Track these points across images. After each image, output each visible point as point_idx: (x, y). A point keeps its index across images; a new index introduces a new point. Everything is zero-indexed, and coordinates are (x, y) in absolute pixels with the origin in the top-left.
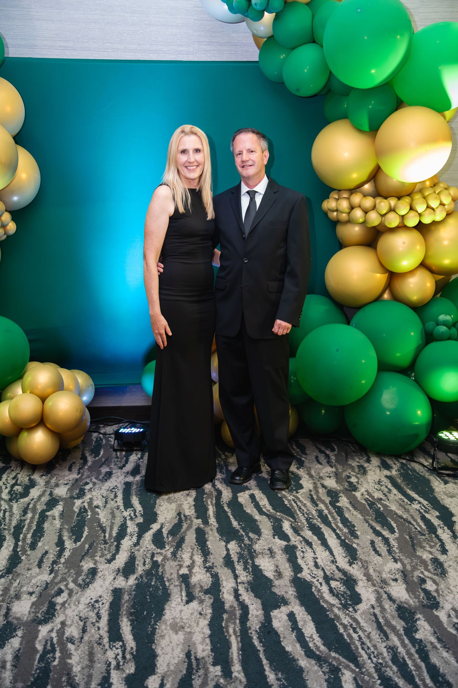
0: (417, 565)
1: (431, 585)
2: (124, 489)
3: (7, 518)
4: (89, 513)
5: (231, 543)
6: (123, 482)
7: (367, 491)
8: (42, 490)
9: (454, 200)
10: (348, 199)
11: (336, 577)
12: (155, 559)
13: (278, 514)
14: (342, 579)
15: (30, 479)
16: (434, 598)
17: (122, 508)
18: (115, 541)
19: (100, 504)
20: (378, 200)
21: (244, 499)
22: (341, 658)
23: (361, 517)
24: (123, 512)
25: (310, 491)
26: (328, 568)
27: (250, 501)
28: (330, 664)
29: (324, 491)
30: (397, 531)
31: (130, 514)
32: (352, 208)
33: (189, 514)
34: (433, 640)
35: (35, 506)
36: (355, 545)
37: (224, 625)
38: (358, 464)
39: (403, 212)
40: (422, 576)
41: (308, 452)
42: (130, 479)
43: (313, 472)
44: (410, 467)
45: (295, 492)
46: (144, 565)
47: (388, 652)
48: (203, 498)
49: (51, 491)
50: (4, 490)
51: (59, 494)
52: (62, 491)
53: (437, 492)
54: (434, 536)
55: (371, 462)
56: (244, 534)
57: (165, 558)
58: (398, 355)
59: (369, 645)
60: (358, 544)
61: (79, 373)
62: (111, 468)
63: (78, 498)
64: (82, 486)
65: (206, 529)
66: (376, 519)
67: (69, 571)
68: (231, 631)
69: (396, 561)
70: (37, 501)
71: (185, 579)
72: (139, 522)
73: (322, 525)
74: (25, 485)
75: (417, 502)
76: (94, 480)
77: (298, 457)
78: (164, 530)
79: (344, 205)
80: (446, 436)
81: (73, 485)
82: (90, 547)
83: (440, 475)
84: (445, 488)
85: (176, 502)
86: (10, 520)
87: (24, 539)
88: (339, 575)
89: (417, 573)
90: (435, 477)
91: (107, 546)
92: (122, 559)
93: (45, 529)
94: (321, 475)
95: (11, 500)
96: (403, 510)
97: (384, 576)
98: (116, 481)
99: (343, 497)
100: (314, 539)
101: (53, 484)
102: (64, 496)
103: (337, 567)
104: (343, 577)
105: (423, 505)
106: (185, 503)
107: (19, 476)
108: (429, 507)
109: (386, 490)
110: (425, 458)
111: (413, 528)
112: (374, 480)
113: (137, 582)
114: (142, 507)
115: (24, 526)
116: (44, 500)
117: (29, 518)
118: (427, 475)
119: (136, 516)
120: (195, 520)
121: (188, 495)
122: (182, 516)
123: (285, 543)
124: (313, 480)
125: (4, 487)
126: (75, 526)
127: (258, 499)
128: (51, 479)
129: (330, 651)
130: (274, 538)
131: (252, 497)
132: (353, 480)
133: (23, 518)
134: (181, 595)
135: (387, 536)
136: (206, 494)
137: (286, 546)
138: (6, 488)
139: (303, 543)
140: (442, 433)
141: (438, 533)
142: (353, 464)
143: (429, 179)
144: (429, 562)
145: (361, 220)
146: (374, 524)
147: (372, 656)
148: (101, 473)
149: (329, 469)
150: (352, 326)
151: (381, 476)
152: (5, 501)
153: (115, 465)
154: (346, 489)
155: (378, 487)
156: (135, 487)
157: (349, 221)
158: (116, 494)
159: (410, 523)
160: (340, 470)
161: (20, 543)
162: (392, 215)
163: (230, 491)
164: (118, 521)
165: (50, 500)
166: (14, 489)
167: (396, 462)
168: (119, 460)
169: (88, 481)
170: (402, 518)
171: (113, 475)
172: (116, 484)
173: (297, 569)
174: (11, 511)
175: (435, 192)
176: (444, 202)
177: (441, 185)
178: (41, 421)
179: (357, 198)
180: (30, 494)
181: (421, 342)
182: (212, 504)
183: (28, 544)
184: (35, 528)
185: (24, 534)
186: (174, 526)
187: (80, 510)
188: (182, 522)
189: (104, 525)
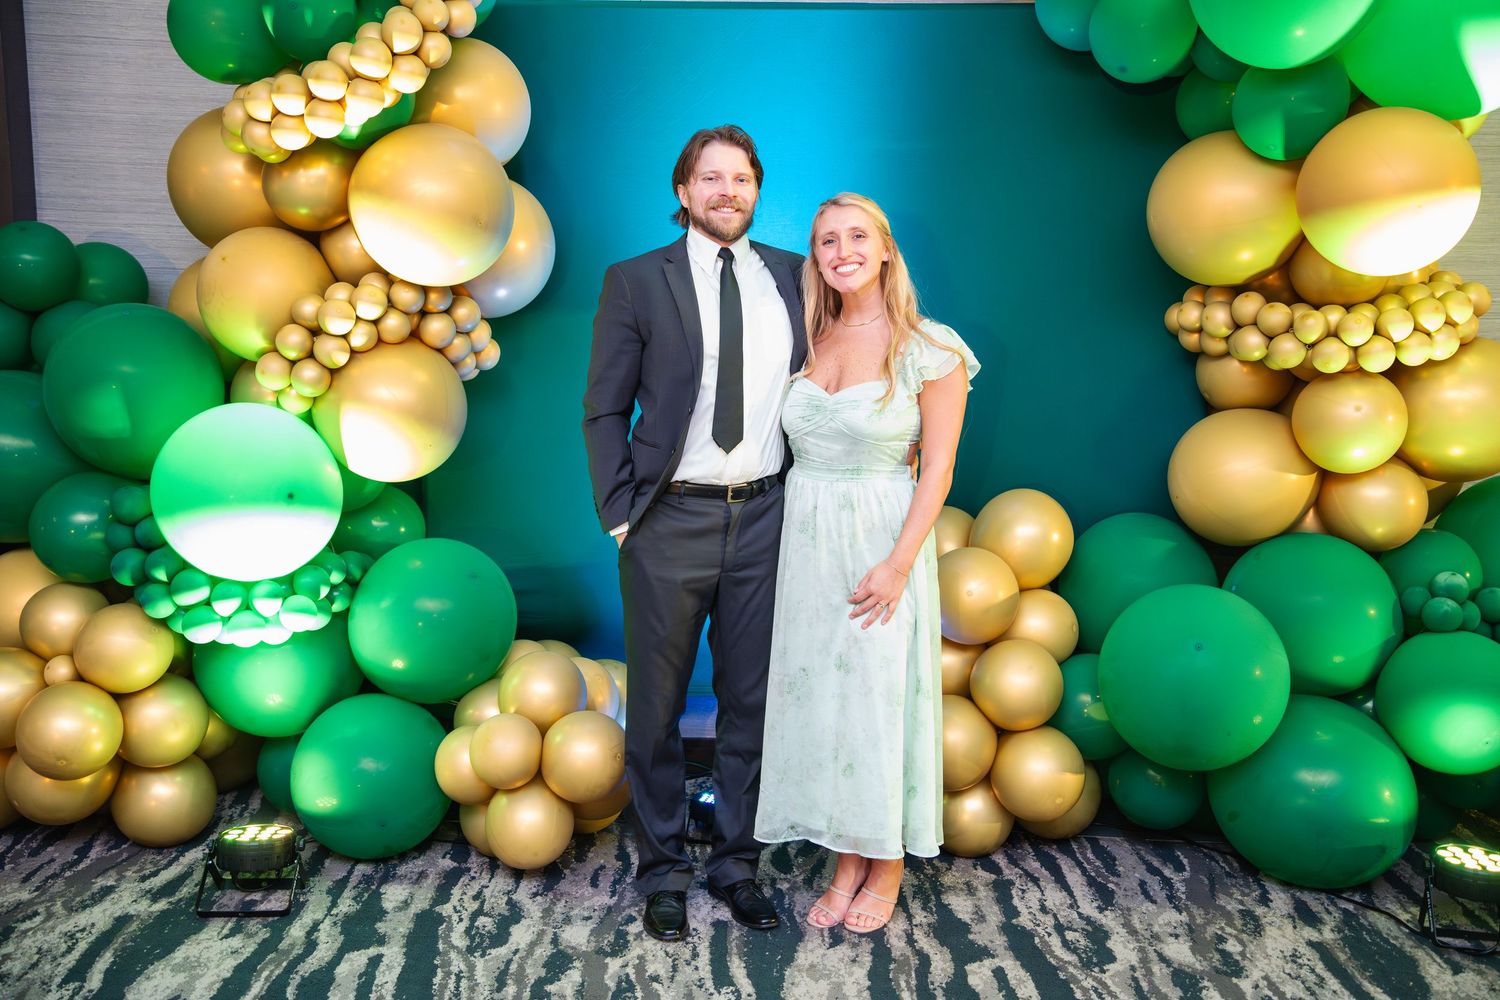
2: (713, 938)
3: (464, 995)
4: (639, 993)
6: (709, 920)
7: (1266, 978)
8: (535, 929)
9: (1478, 313)
10: (1228, 305)
15: (510, 902)
17: (709, 984)
19: (662, 974)
20: (1301, 310)
21: (981, 978)
24: (711, 994)
25: (1133, 968)
27: (996, 985)
29: (1166, 971)
32: (1237, 326)
35: (521, 967)
38: (1241, 907)
39: (1355, 340)
41: (1121, 869)
43: (1136, 923)
44: (1366, 923)
45: (1096, 969)
48: (889, 971)
49: (555, 934)
50: (455, 924)
51: (573, 941)
52: (577, 936)
53: (1437, 993)
55: (1270, 904)
58: (1338, 659)
61: (616, 668)
63: (614, 954)
64: (622, 925)
70: (527, 957)
74: (500, 915)
77: (1099, 880)
79: (1219, 319)
80: (1455, 857)
81: (602, 921)
83: (1440, 949)
84: (1456, 983)
85: (828, 976)
90: (1428, 954)
94: (1156, 929)
95: (470, 950)
99: (1211, 990)
101: (560, 918)
102: (584, 948)
106: (849, 980)
107: (487, 893)
109: (1312, 978)
110: (1399, 902)
112: (1282, 952)
114: (755, 985)
116: (542, 955)
117: (510, 997)
118: (1409, 946)
121: (854, 961)
124: (1138, 941)
125: (455, 917)
127: (1013, 982)
128: (555, 904)
131: (999, 974)
132: (1232, 946)
133: (496, 996)
136: (895, 961)
138: (461, 920)
140: (1445, 848)
142: (1229, 908)
143: (1418, 271)
145: (1257, 355)
149: (1170, 917)
150: (1230, 590)
151: (1296, 941)
152: (459, 951)
154: (1217, 971)
155: (1291, 968)
156: (735, 933)
157: (1227, 354)
158: (695, 948)
160: (1199, 921)
162: (1332, 345)
163: (949, 957)
165: (553, 955)
166: (476, 924)
167: (1331, 908)
169: (634, 914)
174: (471, 978)
175: (1432, 296)
176: (1455, 318)
177: (1447, 278)
178: (537, 776)
179: (1249, 304)
180: (512, 939)
181: (1394, 634)
182: (909, 989)
187: (619, 982)
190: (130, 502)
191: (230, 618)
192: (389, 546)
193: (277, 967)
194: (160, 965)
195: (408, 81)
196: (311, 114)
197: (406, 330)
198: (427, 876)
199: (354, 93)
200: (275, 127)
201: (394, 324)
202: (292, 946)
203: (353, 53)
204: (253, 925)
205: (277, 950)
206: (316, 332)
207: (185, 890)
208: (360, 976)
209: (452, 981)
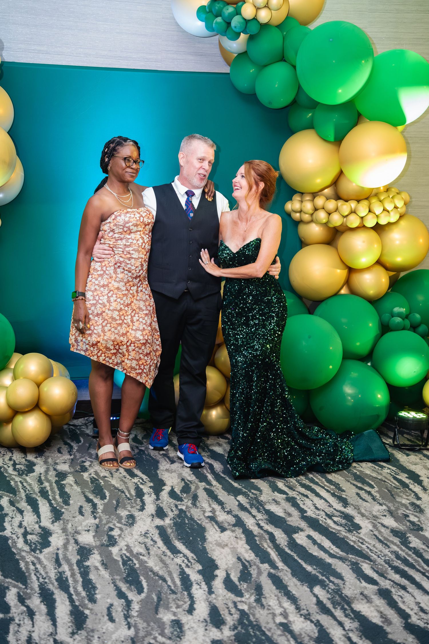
0: (399, 507)
1: (414, 518)
3: (28, 487)
4: (101, 481)
5: (238, 496)
8: (44, 467)
9: (406, 204)
10: (313, 200)
11: (335, 515)
12: (179, 508)
14: (341, 516)
15: (26, 460)
16: (419, 525)
17: (128, 477)
18: (137, 498)
19: (107, 475)
20: (340, 203)
22: (357, 558)
23: (342, 479)
24: (131, 479)
26: (328, 510)
28: (350, 561)
30: (376, 487)
31: (139, 481)
32: (316, 209)
33: (191, 479)
34: (424, 547)
35: (46, 478)
36: (343, 496)
37: (258, 543)
39: (362, 214)
40: (405, 513)
46: (172, 510)
47: (392, 554)
49: (54, 468)
50: (7, 468)
52: (64, 467)
53: (402, 461)
54: (407, 489)
56: (247, 491)
57: (187, 507)
59: (376, 551)
60: (346, 495)
63: (84, 472)
64: (81, 464)
65: (212, 488)
66: (355, 479)
67: (110, 517)
68: (266, 546)
69: (381, 505)
70: (46, 475)
71: (213, 519)
72: (150, 485)
73: (311, 485)
74: (25, 464)
75: (386, 468)
76: (89, 459)
78: (176, 490)
79: (308, 206)
80: (405, 415)
81: (71, 463)
82: (118, 502)
83: (400, 450)
84: (408, 458)
85: (175, 471)
86: (31, 487)
87: (55, 499)
88: (338, 514)
89: (400, 512)
90: (397, 452)
91: (133, 501)
92: (151, 508)
93: (69, 493)
95: (20, 475)
96: (377, 474)
97: (374, 513)
100: (308, 493)
101: (52, 463)
102: (69, 471)
103: (335, 509)
104: (341, 515)
105: (393, 470)
106: (184, 472)
107: (14, 458)
108: (398, 471)
111: (389, 485)
113: (172, 522)
114: (147, 476)
115: (47, 492)
116: (52, 474)
117: (48, 486)
118: (391, 450)
119: (146, 482)
120: (199, 483)
122: (186, 481)
123: (285, 496)
125: (5, 466)
126: (94, 490)
128: (47, 459)
129: (347, 554)
130: (274, 493)
133: (41, 486)
134: (214, 528)
135: (369, 490)
137: (286, 497)
139: (300, 495)
140: (401, 413)
141: (410, 488)
144: (408, 505)
145: (324, 221)
146: (355, 483)
147: (380, 556)
148: (92, 453)
152: (15, 475)
157: (312, 221)
159: (385, 481)
161: (53, 502)
162: (352, 217)
163: (220, 463)
164: (131, 486)
165: (57, 474)
166: (17, 467)
169: (84, 460)
170: (378, 478)
173: (302, 511)
174: (27, 482)
175: (389, 196)
176: (398, 206)
177: (393, 190)
178: (37, 406)
179: (320, 201)
180: (36, 471)
181: (378, 333)
182: (208, 473)
183: (60, 502)
184: (59, 492)
185: (52, 496)
186: (183, 487)
187: (91, 479)
188: (188, 485)
189: (120, 489)
209: (19, 483)
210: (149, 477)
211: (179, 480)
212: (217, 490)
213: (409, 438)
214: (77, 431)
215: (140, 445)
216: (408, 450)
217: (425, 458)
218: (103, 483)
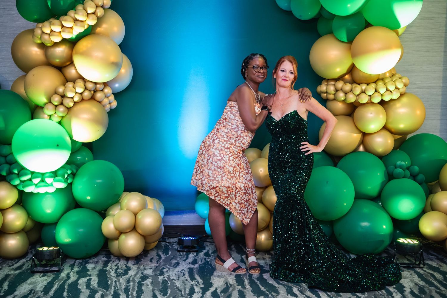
2: (189, 271)
3: (118, 285)
4: (169, 283)
5: (260, 297)
6: (187, 268)
8: (136, 271)
9: (405, 85)
10: (334, 85)
13: (290, 284)
15: (126, 266)
17: (189, 280)
18: (188, 296)
19: (175, 278)
20: (354, 85)
21: (267, 276)
24: (190, 282)
31: (195, 283)
32: (337, 91)
33: (232, 283)
35: (133, 279)
39: (370, 94)
42: (192, 266)
49: (142, 272)
50: (111, 271)
51: (147, 273)
52: (149, 272)
54: (390, 296)
56: (268, 293)
58: (369, 188)
61: (154, 200)
62: (178, 261)
63: (160, 275)
64: (161, 270)
65: (244, 290)
70: (135, 277)
72: (201, 287)
74: (124, 269)
76: (168, 267)
78: (218, 291)
79: (332, 89)
80: (402, 241)
81: (155, 269)
85: (224, 277)
86: (120, 286)
87: (132, 294)
91: (184, 297)
93: (143, 290)
95: (117, 276)
98: (183, 267)
100: (313, 296)
101: (142, 269)
102: (151, 275)
106: (230, 278)
107: (119, 264)
114: (202, 280)
115: (130, 289)
116: (139, 276)
117: (132, 285)
119: (199, 284)
120: (237, 286)
121: (231, 274)
122: (228, 284)
125: (111, 270)
126: (161, 289)
128: (140, 266)
130: (288, 295)
133: (127, 285)
141: (393, 295)
143: (388, 71)
145: (343, 99)
148: (172, 263)
150: (338, 168)
152: (114, 277)
153: (180, 259)
156: (195, 270)
157: (335, 99)
158: (184, 273)
161: (130, 296)
162: (363, 95)
164: (188, 287)
165: (142, 277)
166: (118, 271)
168: (182, 256)
169: (164, 267)
171: (180, 264)
172: (182, 268)
174: (119, 282)
175: (392, 80)
176: (398, 87)
177: (397, 75)
178: (134, 228)
179: (340, 84)
180: (129, 274)
181: (385, 180)
182: (246, 278)
183: (135, 296)
184: (137, 289)
185: (131, 292)
186: (224, 289)
187: (163, 281)
188: (229, 287)
189: (180, 288)
190: (5, 150)
191: (37, 184)
192: (83, 164)
193: (60, 282)
194: (24, 283)
195: (92, 22)
196: (63, 31)
197: (90, 96)
198: (99, 262)
199: (76, 25)
200: (52, 35)
201: (87, 94)
202: (63, 278)
203: (75, 13)
204: (49, 274)
205: (59, 279)
206: (63, 96)
207: (24, 268)
208: (86, 283)
209: (114, 283)
210: (203, 281)
211: (224, 284)
212: (247, 292)
213: (409, 259)
214: (170, 247)
215: (208, 258)
216: (404, 267)
217: (415, 274)
218: (169, 284)
